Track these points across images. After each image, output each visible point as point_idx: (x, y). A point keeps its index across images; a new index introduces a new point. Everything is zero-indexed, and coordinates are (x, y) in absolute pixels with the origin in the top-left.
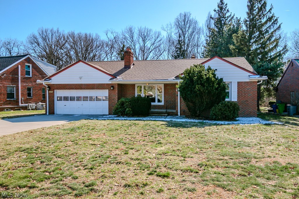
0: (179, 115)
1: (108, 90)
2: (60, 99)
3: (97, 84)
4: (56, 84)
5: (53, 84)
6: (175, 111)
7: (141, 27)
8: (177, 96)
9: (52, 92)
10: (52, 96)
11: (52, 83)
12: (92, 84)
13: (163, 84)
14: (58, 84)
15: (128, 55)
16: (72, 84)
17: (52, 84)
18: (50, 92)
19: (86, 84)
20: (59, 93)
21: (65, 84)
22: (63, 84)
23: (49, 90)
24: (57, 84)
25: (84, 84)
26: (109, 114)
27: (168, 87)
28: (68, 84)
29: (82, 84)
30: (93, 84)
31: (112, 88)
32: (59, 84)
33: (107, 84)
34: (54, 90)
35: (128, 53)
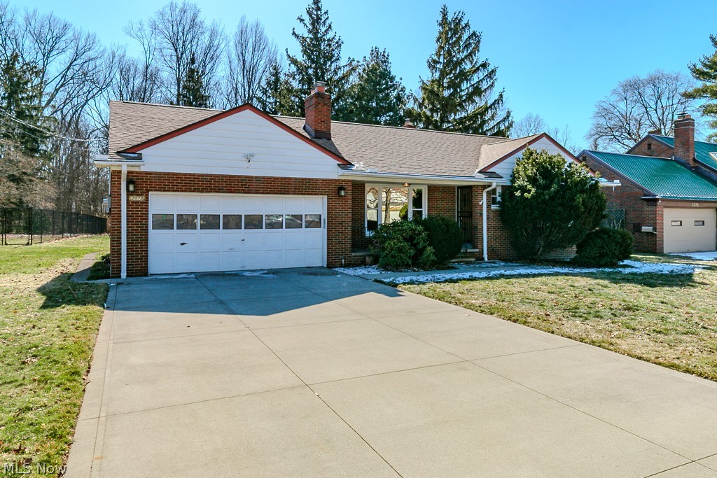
0: (486, 260)
1: (326, 196)
2: (165, 223)
3: (296, 179)
4: (156, 173)
5: (147, 173)
6: (478, 250)
9: (139, 199)
10: (139, 214)
11: (143, 169)
12: (282, 178)
13: (426, 187)
14: (164, 174)
15: (325, 104)
16: (215, 176)
17: (142, 173)
18: (132, 198)
19: (264, 178)
20: (161, 204)
21: (194, 175)
22: (185, 174)
23: (129, 193)
24: (160, 174)
25: (256, 177)
27: (438, 194)
28: (203, 175)
29: (252, 177)
30: (285, 179)
31: (343, 193)
32: (169, 174)
33: (323, 180)
34: (148, 191)
35: (324, 98)
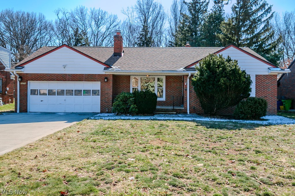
0: (188, 113)
1: (100, 82)
2: (34, 92)
3: (86, 74)
4: (30, 74)
5: (27, 74)
6: (184, 108)
7: (94, 9)
8: (186, 90)
9: (24, 83)
10: (23, 89)
11: (25, 72)
12: (80, 74)
13: (165, 76)
14: (33, 74)
15: (119, 40)
16: (52, 74)
17: (25, 74)
18: (21, 83)
19: (72, 74)
20: (32, 85)
21: (44, 74)
22: (40, 74)
23: (20, 82)
24: (31, 74)
25: (69, 74)
26: (102, 112)
27: (171, 80)
28: (47, 74)
29: (67, 74)
30: (81, 74)
31: (106, 80)
32: (34, 74)
33: (98, 75)
34: (27, 81)
35: (118, 38)
